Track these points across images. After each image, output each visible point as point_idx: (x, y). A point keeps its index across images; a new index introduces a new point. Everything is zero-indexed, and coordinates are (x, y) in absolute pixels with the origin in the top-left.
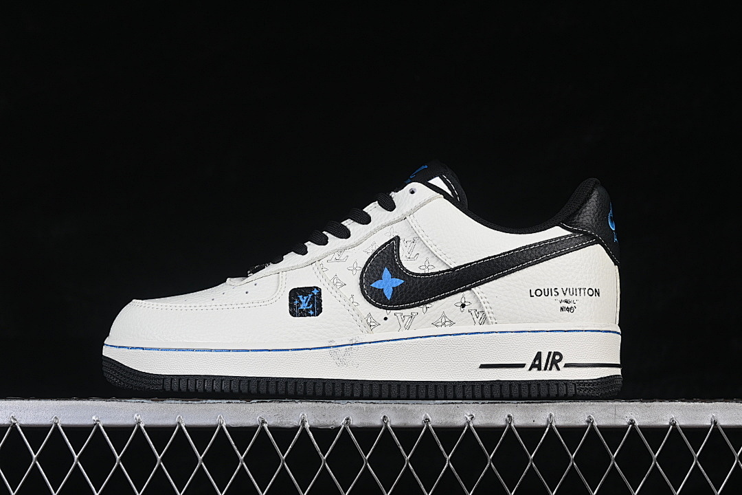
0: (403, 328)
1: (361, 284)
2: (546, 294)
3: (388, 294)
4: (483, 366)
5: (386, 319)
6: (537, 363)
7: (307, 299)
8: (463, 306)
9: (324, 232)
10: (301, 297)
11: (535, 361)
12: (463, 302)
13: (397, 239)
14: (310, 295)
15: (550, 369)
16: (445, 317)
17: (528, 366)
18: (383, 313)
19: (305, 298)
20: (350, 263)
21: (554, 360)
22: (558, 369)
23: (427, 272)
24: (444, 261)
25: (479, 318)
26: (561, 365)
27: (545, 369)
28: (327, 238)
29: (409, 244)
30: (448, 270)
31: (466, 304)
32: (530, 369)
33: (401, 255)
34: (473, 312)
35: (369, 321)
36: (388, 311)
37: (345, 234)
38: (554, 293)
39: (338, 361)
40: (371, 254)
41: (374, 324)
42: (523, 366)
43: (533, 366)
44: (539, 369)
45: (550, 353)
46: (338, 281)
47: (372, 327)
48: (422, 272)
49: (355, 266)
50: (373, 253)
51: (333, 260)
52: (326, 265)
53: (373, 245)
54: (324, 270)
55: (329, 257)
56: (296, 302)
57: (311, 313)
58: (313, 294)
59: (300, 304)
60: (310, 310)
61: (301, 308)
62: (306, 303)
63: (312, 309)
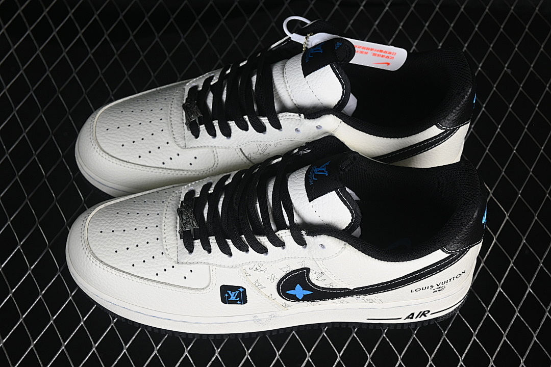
1: (278, 289)
4: (369, 319)
5: (297, 304)
6: (411, 317)
8: (358, 298)
11: (409, 316)
13: (308, 270)
14: (237, 292)
15: (420, 317)
16: (343, 301)
17: (403, 318)
19: (234, 293)
20: (268, 274)
21: (424, 314)
22: (426, 316)
26: (428, 314)
27: (416, 318)
29: (317, 273)
32: (405, 319)
34: (365, 299)
35: (284, 305)
38: (430, 287)
39: (260, 324)
41: (288, 306)
43: (407, 318)
44: (412, 319)
45: (421, 312)
46: (260, 285)
47: (286, 307)
49: (273, 277)
50: (288, 272)
51: (254, 268)
52: (248, 271)
53: (287, 267)
54: (247, 274)
55: (251, 265)
56: (226, 295)
57: (239, 302)
58: (240, 291)
59: (229, 296)
60: (238, 301)
61: (231, 299)
62: (234, 296)
63: (239, 300)
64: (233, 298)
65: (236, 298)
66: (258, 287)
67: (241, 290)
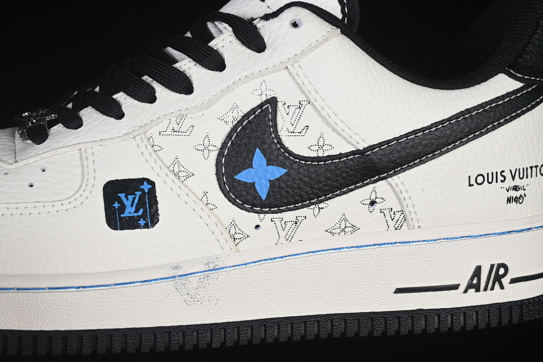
0: (283, 240)
1: (218, 175)
2: (490, 181)
3: (263, 191)
4: (399, 291)
5: (257, 227)
6: (475, 282)
7: (134, 199)
8: (373, 203)
9: (145, 78)
10: (122, 196)
11: (472, 279)
12: (373, 198)
13: (273, 101)
14: (138, 193)
15: (492, 289)
16: (346, 220)
17: (462, 288)
18: (253, 218)
19: (131, 197)
20: (197, 138)
21: (498, 275)
22: (502, 287)
23: (321, 155)
24: (349, 138)
25: (395, 220)
26: (506, 281)
27: (485, 289)
28: (153, 91)
29: (292, 109)
30: (353, 153)
31: (377, 200)
32: (465, 292)
33: (279, 127)
34: (386, 212)
35: (232, 232)
36: (262, 216)
37: (184, 86)
38: (500, 178)
39: (188, 298)
40: (231, 125)
41: (241, 236)
42: (455, 287)
43: (470, 286)
44: (478, 290)
45: (492, 266)
46: (182, 169)
47: (237, 241)
48: (313, 154)
49: (207, 143)
50: (235, 123)
51: (169, 131)
52: (158, 140)
53: (233, 110)
54: (156, 148)
55: (162, 127)
56: (116, 205)
57: (142, 222)
58: (143, 190)
59: (123, 208)
60: (139, 218)
61: (126, 214)
62: (132, 206)
63: (144, 216)
64: (129, 211)
65: (136, 211)
66: (180, 174)
67: (146, 187)
